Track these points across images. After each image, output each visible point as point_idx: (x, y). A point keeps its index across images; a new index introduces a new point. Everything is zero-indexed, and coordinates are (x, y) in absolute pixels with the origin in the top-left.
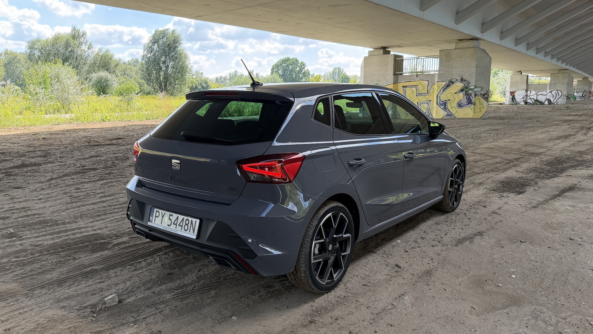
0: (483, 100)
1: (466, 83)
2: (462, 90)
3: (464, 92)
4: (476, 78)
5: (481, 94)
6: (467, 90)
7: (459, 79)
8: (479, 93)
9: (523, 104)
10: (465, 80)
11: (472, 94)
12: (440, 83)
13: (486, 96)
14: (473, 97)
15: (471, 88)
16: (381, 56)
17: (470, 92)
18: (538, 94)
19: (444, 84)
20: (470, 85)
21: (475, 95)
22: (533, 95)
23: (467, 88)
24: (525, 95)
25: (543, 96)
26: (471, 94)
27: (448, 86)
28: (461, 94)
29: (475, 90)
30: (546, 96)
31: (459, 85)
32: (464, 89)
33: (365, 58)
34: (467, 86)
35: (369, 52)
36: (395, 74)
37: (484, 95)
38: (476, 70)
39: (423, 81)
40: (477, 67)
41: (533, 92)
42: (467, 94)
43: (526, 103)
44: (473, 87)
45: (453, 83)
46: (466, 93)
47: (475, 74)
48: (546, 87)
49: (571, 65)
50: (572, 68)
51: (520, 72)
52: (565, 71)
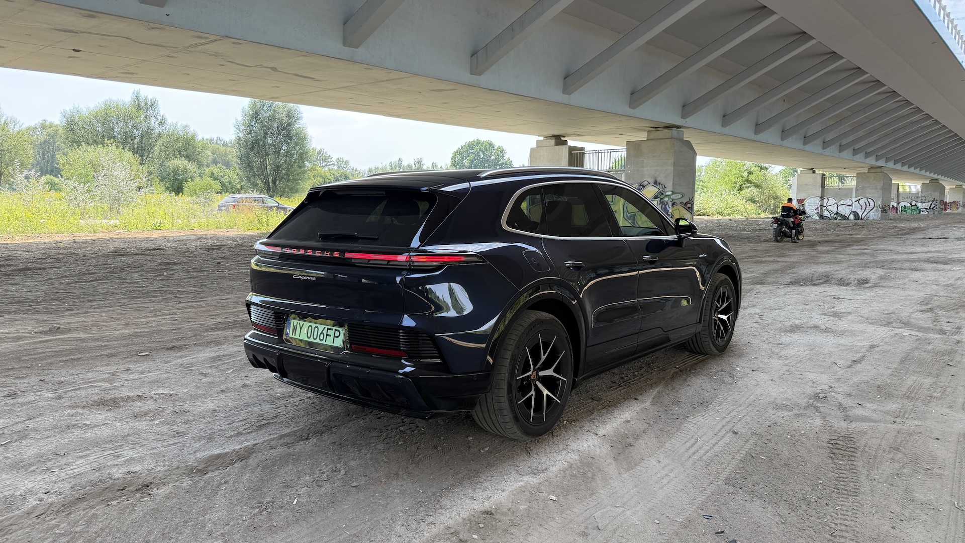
0: (686, 212)
1: (661, 187)
2: (656, 197)
3: (658, 199)
4: (673, 180)
5: (681, 203)
6: (662, 197)
7: (652, 181)
8: (678, 202)
10: (659, 184)
11: (669, 202)
13: (689, 205)
14: (670, 206)
15: (667, 194)
16: (552, 147)
17: (666, 199)
18: (839, 204)
20: (666, 190)
21: (673, 204)
22: (831, 205)
23: (662, 194)
24: (819, 205)
25: (847, 207)
26: (667, 202)
29: (673, 197)
30: (851, 207)
31: (652, 191)
32: (659, 196)
33: (532, 150)
34: (662, 192)
35: (537, 141)
37: (686, 204)
38: (674, 169)
40: (675, 165)
41: (832, 201)
42: (662, 204)
43: (821, 216)
44: (670, 193)
45: (644, 187)
46: (660, 201)
47: (672, 174)
48: (851, 193)
49: (887, 160)
50: (890, 165)
51: (812, 169)
52: (878, 170)
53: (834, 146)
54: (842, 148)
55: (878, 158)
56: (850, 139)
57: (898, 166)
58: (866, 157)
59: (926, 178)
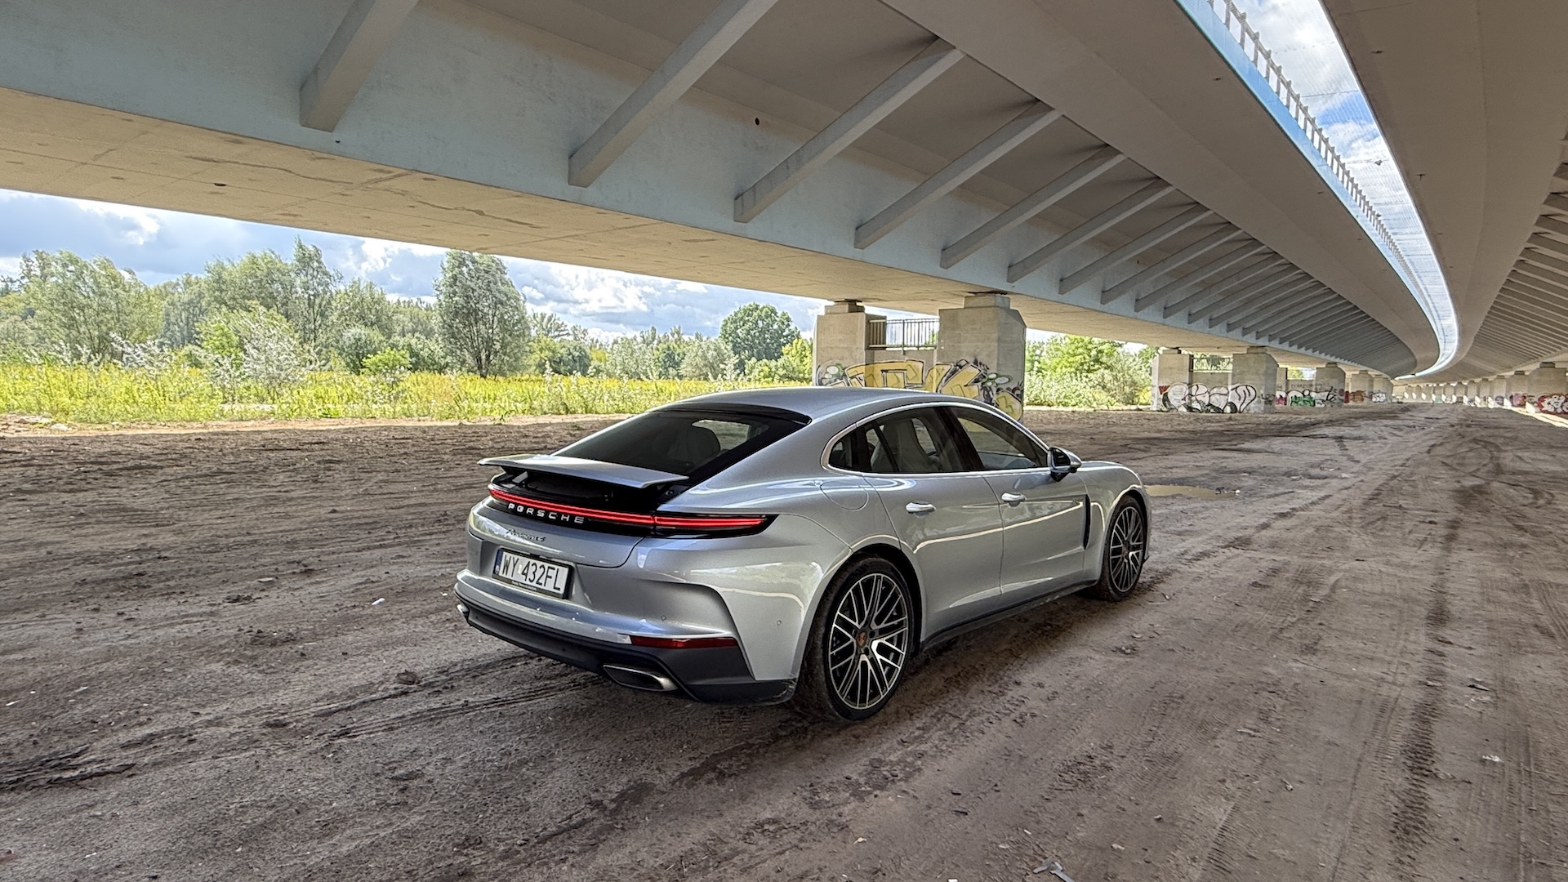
0: (1013, 400)
1: (983, 367)
2: (976, 381)
3: (980, 384)
4: (998, 360)
5: (1008, 389)
6: (984, 380)
7: (971, 360)
8: (1004, 387)
9: (1185, 410)
10: (980, 363)
11: (992, 387)
12: (941, 367)
13: (1018, 392)
14: (995, 392)
15: (991, 376)
16: (845, 315)
17: (989, 384)
18: (1211, 393)
19: (947, 368)
20: (989, 372)
21: (998, 390)
22: (1202, 394)
23: (984, 377)
24: (1187, 393)
25: (1222, 396)
26: (990, 388)
27: (954, 373)
28: (976, 388)
29: (997, 381)
30: (1226, 398)
31: (973, 372)
32: (980, 380)
33: (821, 317)
34: (984, 374)
35: (827, 306)
36: (868, 348)
37: (1013, 391)
38: (999, 345)
39: (914, 363)
40: (999, 340)
41: (1203, 389)
42: (984, 388)
43: (1190, 409)
44: (995, 376)
45: (961, 367)
46: (982, 386)
47: (997, 352)
48: (1227, 379)
49: (1272, 338)
50: (1275, 344)
51: (1177, 348)
52: (1260, 350)
53: (1201, 320)
54: (1212, 323)
55: (1259, 336)
56: (1223, 311)
57: (1285, 346)
58: (1244, 334)
59: (1322, 361)
